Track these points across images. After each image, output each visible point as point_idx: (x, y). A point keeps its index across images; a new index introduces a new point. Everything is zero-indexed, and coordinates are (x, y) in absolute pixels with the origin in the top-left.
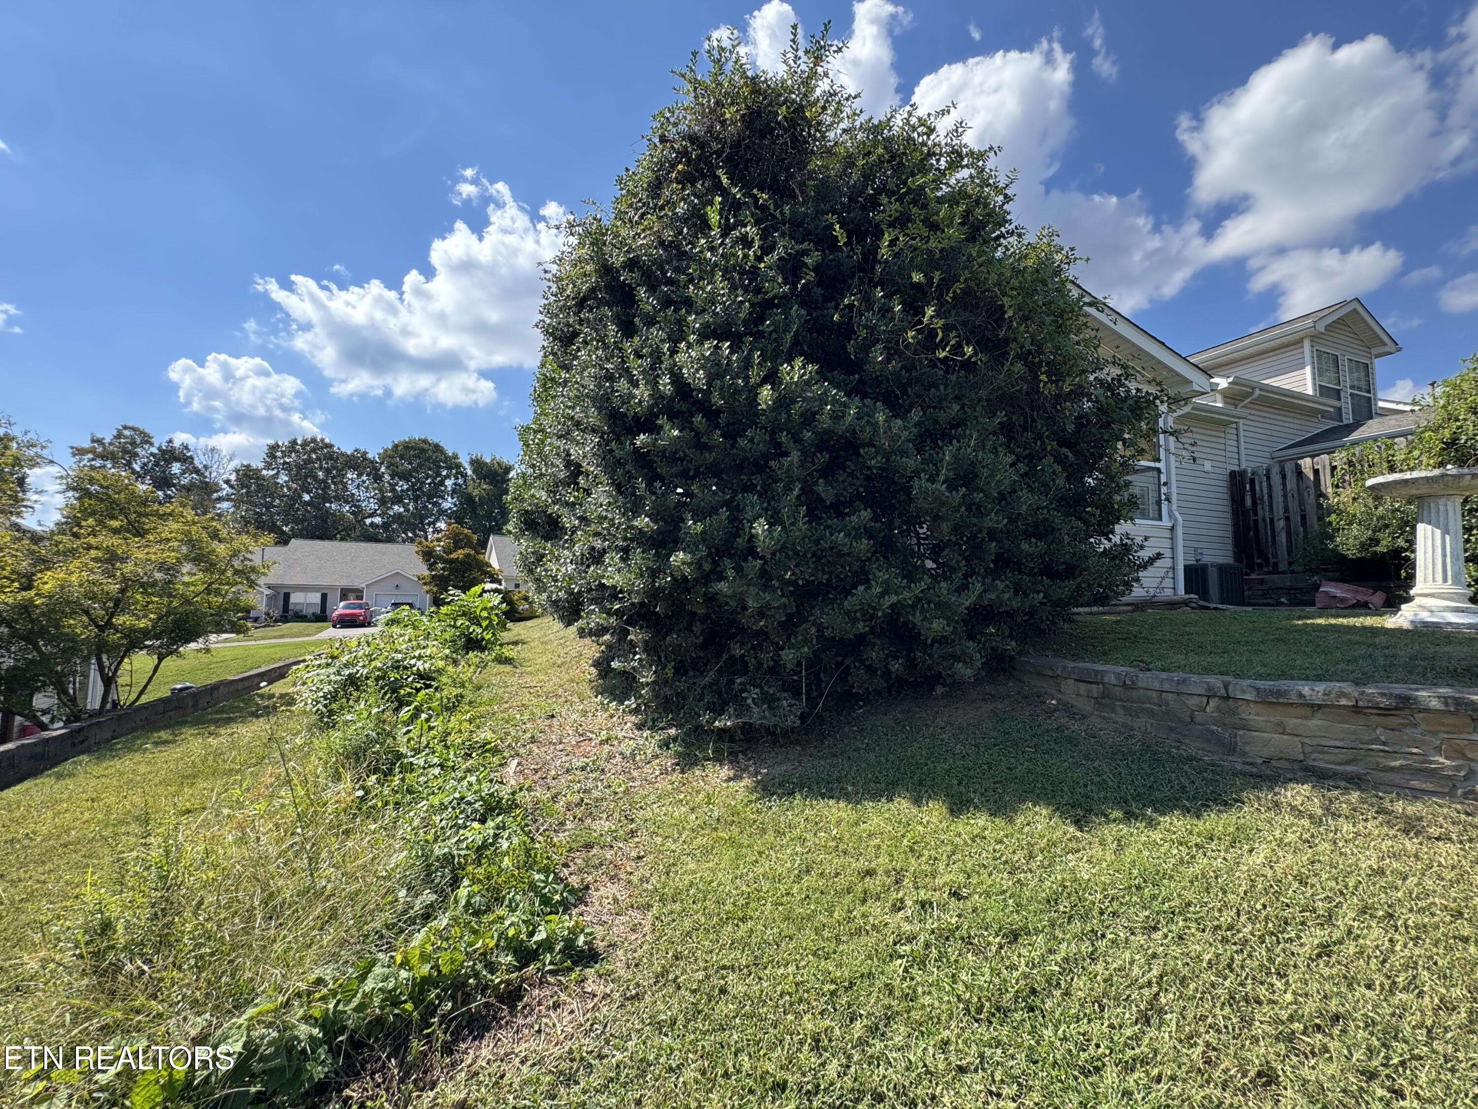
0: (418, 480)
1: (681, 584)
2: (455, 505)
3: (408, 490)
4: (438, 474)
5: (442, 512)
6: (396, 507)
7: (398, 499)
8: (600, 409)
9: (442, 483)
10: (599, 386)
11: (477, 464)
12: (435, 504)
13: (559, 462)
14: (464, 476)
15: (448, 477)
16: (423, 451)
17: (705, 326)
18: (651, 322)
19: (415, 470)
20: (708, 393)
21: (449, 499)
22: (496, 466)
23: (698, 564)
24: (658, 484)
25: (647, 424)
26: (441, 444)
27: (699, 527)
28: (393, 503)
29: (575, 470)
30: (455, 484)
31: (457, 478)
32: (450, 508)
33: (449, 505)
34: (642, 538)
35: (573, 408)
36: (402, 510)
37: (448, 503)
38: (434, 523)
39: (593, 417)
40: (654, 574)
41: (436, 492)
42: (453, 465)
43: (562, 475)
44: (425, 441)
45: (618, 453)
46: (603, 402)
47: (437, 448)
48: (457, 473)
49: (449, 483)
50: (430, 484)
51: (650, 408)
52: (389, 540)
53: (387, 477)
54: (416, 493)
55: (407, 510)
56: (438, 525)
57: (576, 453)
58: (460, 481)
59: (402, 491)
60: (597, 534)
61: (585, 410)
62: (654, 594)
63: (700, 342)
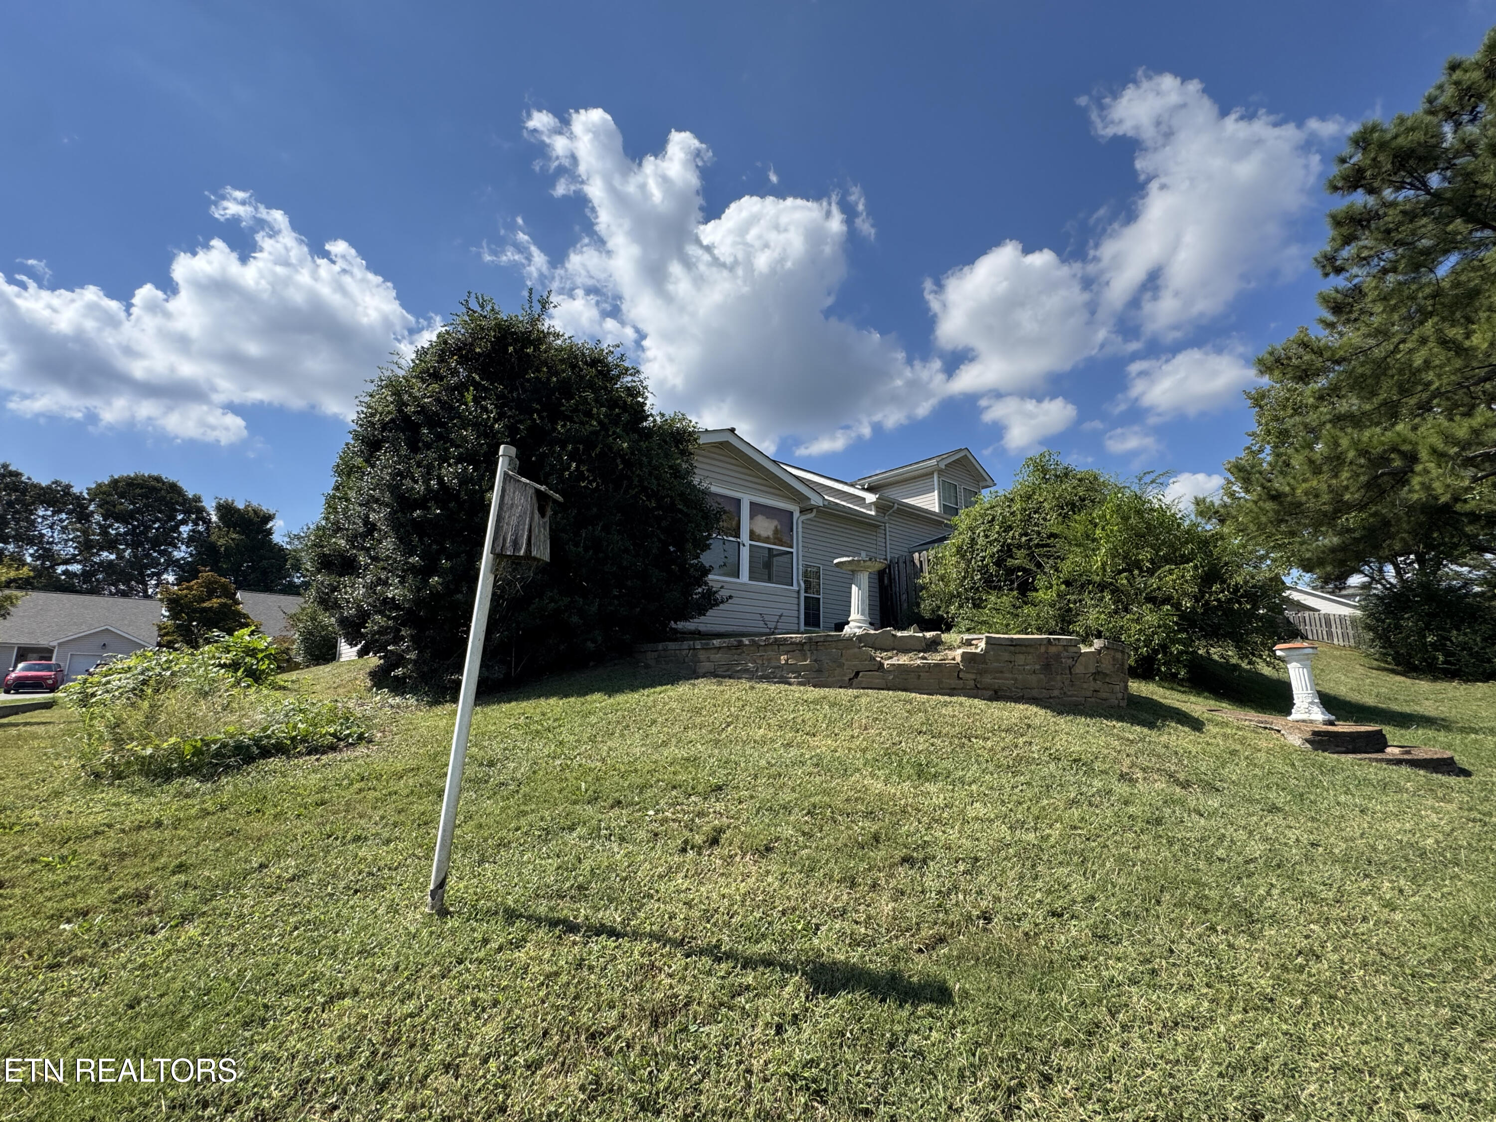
0: (142, 523)
1: (435, 595)
2: (191, 555)
3: (126, 534)
4: (173, 518)
5: (172, 563)
6: (105, 554)
7: (111, 544)
8: (392, 493)
9: (176, 528)
10: (394, 479)
11: (226, 510)
12: (162, 553)
13: (359, 521)
14: (207, 522)
15: (184, 522)
16: (153, 489)
17: (460, 454)
18: (428, 446)
19: (138, 511)
20: (458, 491)
21: (183, 548)
22: (251, 514)
23: (445, 585)
24: (426, 539)
25: (422, 503)
26: (180, 484)
27: (449, 564)
28: (102, 549)
29: (371, 528)
30: (193, 531)
31: (197, 524)
32: (183, 558)
33: (182, 554)
34: (413, 569)
35: (374, 490)
36: (113, 557)
37: (181, 553)
38: (159, 575)
39: (387, 497)
40: (419, 590)
41: (168, 538)
42: (194, 509)
43: (361, 530)
44: (158, 479)
45: (402, 520)
46: (394, 489)
47: (174, 488)
48: (198, 519)
49: (185, 530)
50: (157, 529)
51: (425, 496)
52: (95, 591)
53: (97, 517)
54: (136, 539)
55: (120, 557)
56: (165, 576)
57: (372, 517)
58: (201, 528)
59: (118, 534)
60: (384, 568)
61: (382, 492)
62: (418, 602)
63: (456, 464)
